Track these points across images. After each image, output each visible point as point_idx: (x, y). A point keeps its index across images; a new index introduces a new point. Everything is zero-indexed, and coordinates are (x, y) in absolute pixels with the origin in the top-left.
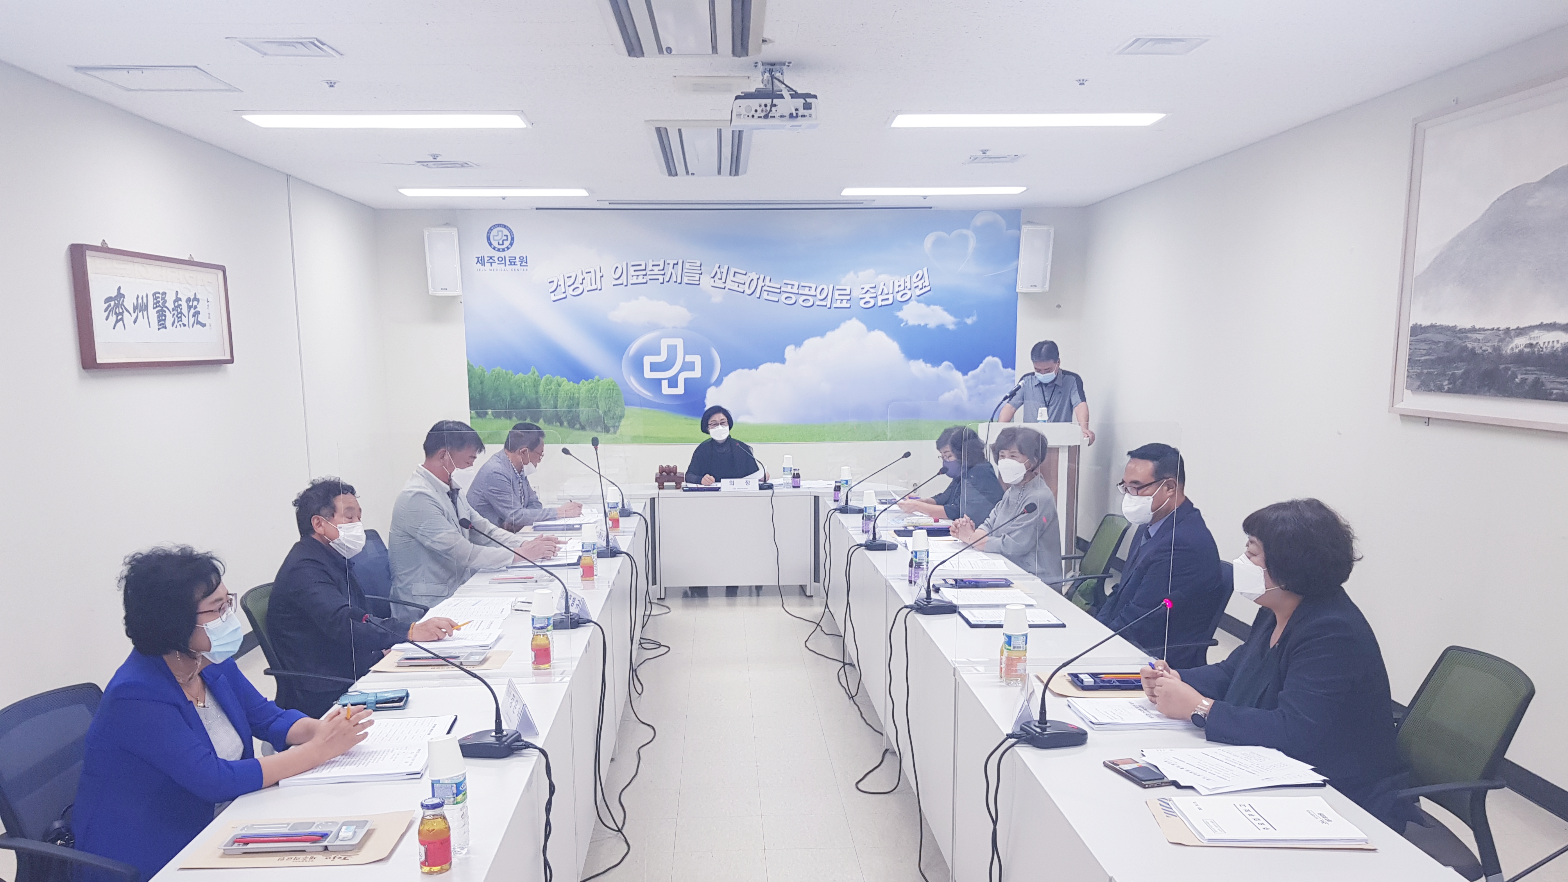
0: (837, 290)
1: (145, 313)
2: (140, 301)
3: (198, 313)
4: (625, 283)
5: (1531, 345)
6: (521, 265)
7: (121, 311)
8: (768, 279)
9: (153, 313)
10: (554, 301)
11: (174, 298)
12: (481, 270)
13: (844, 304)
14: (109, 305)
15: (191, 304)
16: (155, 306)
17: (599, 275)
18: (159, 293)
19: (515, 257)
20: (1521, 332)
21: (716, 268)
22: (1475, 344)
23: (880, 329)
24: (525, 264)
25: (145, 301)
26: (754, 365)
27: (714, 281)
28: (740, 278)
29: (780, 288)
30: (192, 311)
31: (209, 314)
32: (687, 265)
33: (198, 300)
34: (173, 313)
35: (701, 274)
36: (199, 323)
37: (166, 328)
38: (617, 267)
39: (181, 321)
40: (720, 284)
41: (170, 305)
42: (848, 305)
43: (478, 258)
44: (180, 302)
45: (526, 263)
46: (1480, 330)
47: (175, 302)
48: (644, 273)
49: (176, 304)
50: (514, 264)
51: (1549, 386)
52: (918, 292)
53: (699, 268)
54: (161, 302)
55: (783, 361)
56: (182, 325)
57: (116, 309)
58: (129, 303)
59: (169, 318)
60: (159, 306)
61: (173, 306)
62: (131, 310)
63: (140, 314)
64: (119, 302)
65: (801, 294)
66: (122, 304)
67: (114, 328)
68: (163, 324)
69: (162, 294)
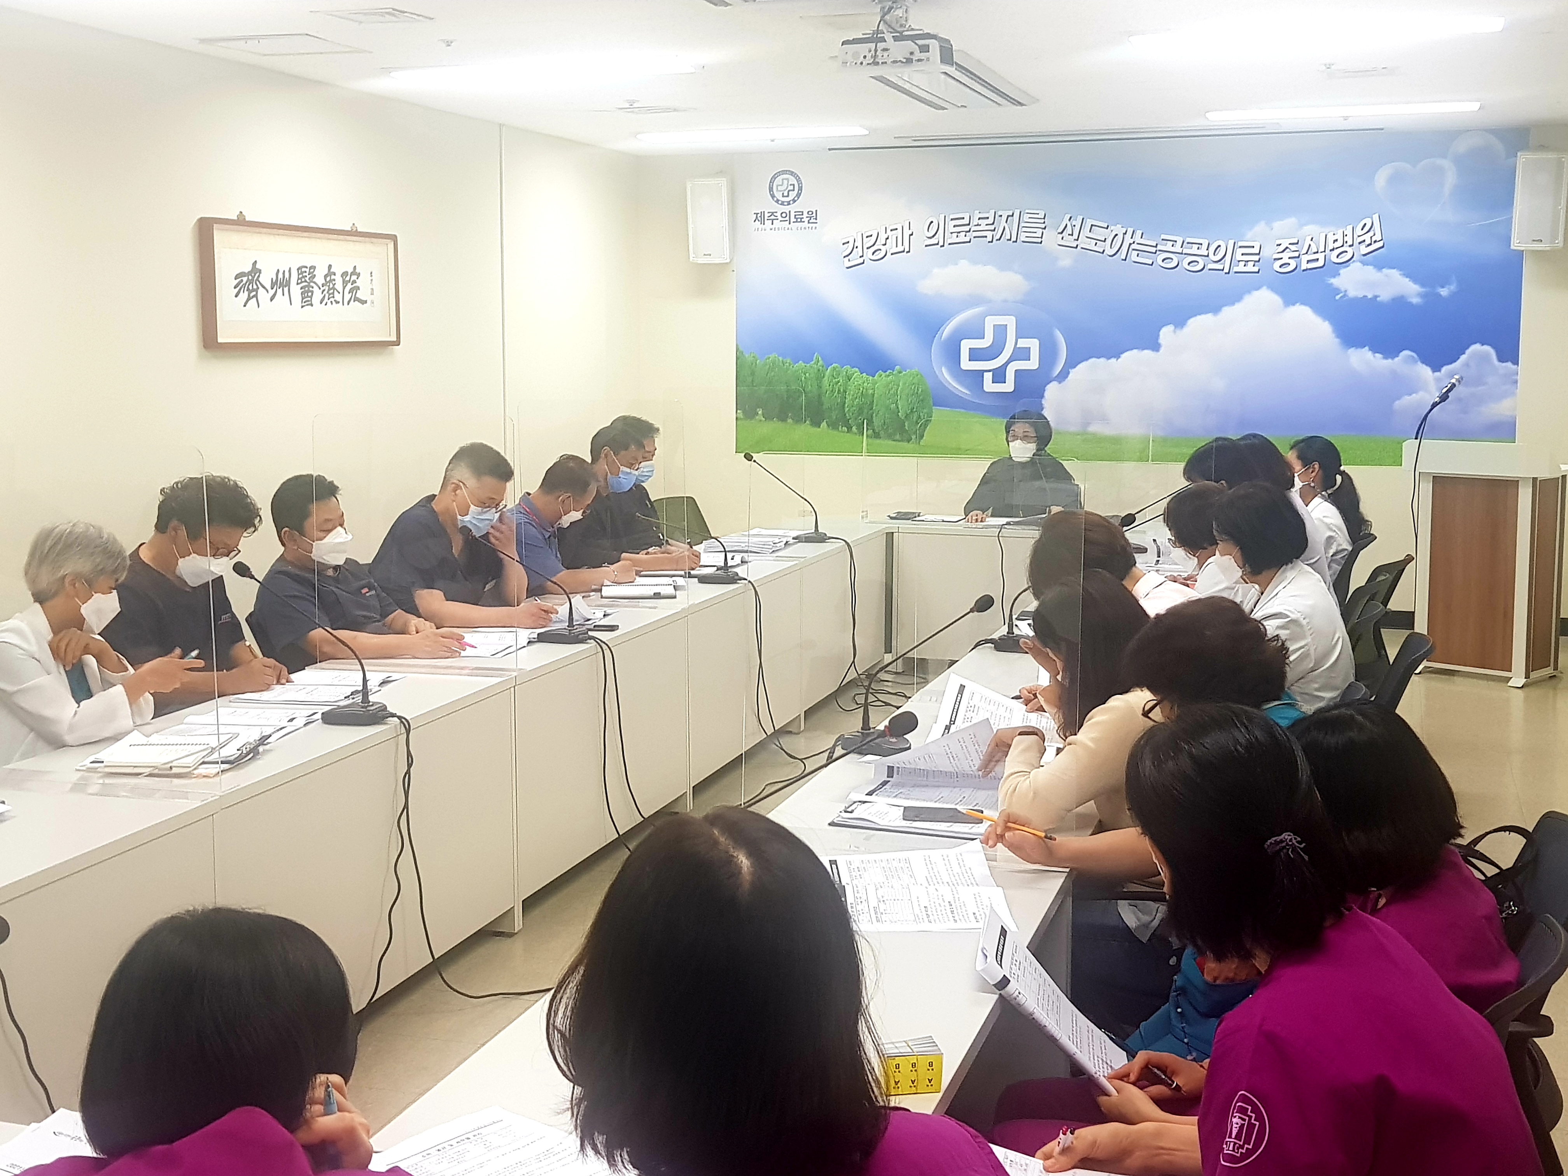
0: (1240, 247)
1: (286, 289)
2: (280, 276)
3: (357, 288)
4: (941, 243)
6: (809, 223)
7: (255, 287)
8: (1139, 233)
9: (296, 290)
10: (848, 268)
11: (326, 272)
12: (760, 229)
13: (1250, 267)
14: (242, 280)
15: (348, 278)
16: (299, 281)
17: (907, 233)
18: (307, 268)
19: (802, 212)
21: (1066, 221)
24: (815, 221)
25: (287, 275)
27: (1062, 238)
28: (1099, 233)
29: (1156, 247)
30: (349, 286)
31: (372, 289)
32: (1026, 217)
33: (359, 275)
34: (322, 289)
35: (1045, 228)
36: (356, 299)
37: (311, 305)
38: (932, 222)
39: (334, 297)
40: (1070, 241)
41: (320, 279)
42: (1256, 269)
43: (757, 214)
44: (333, 277)
45: (816, 219)
47: (326, 276)
48: (967, 228)
49: (328, 279)
50: (801, 221)
53: (1042, 221)
54: (308, 277)
56: (334, 302)
57: (249, 285)
58: (266, 279)
59: (317, 295)
60: (306, 281)
61: (324, 282)
62: (268, 286)
63: (280, 291)
64: (253, 277)
65: (1185, 254)
66: (257, 280)
67: (245, 306)
68: (308, 301)
69: (311, 268)
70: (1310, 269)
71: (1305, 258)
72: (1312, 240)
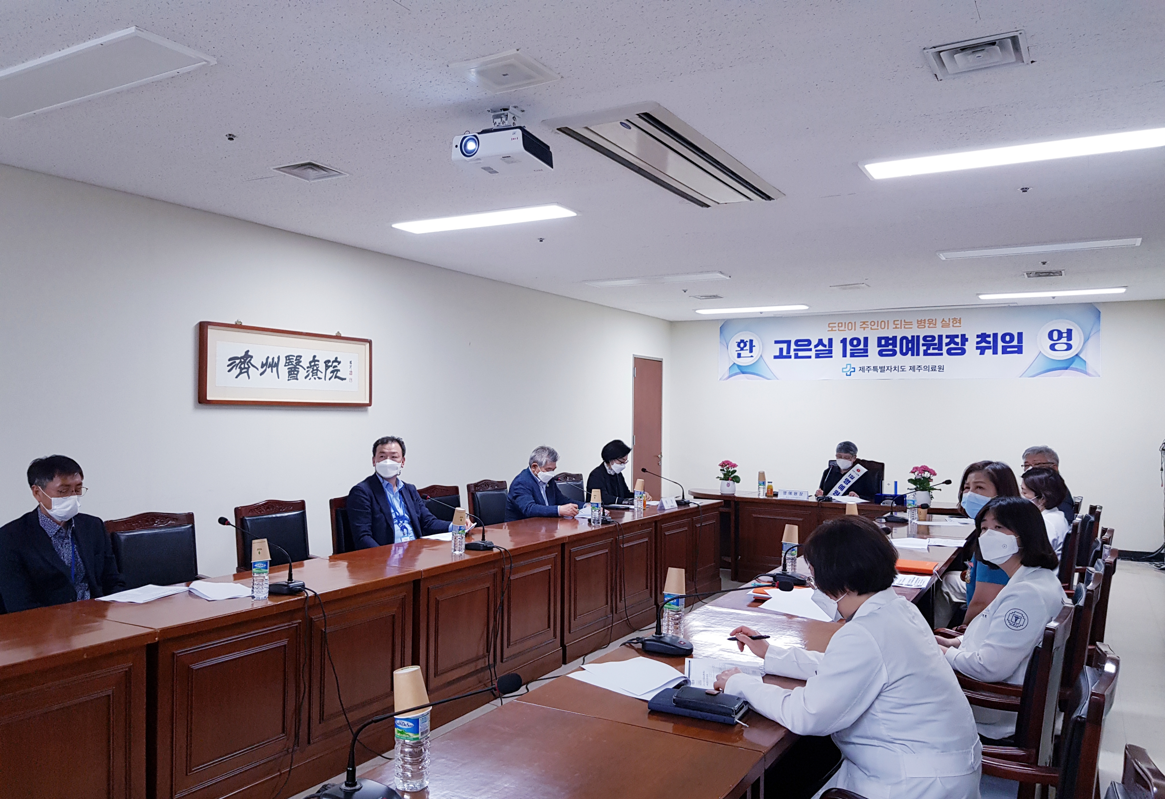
1: (275, 369)
2: (270, 360)
3: (338, 371)
7: (246, 366)
9: (284, 369)
11: (311, 359)
14: (234, 362)
15: (330, 364)
16: (287, 364)
18: (294, 356)
25: (276, 360)
30: (331, 369)
31: (351, 372)
33: (339, 363)
34: (307, 370)
36: (336, 377)
37: (297, 379)
39: (317, 375)
41: (304, 364)
44: (317, 363)
47: (310, 363)
49: (313, 364)
54: (295, 362)
56: (317, 379)
57: (241, 365)
58: (257, 361)
59: (302, 373)
60: (292, 364)
61: (309, 365)
62: (259, 366)
64: (245, 361)
66: (249, 361)
67: (237, 377)
68: (295, 377)
69: (297, 357)
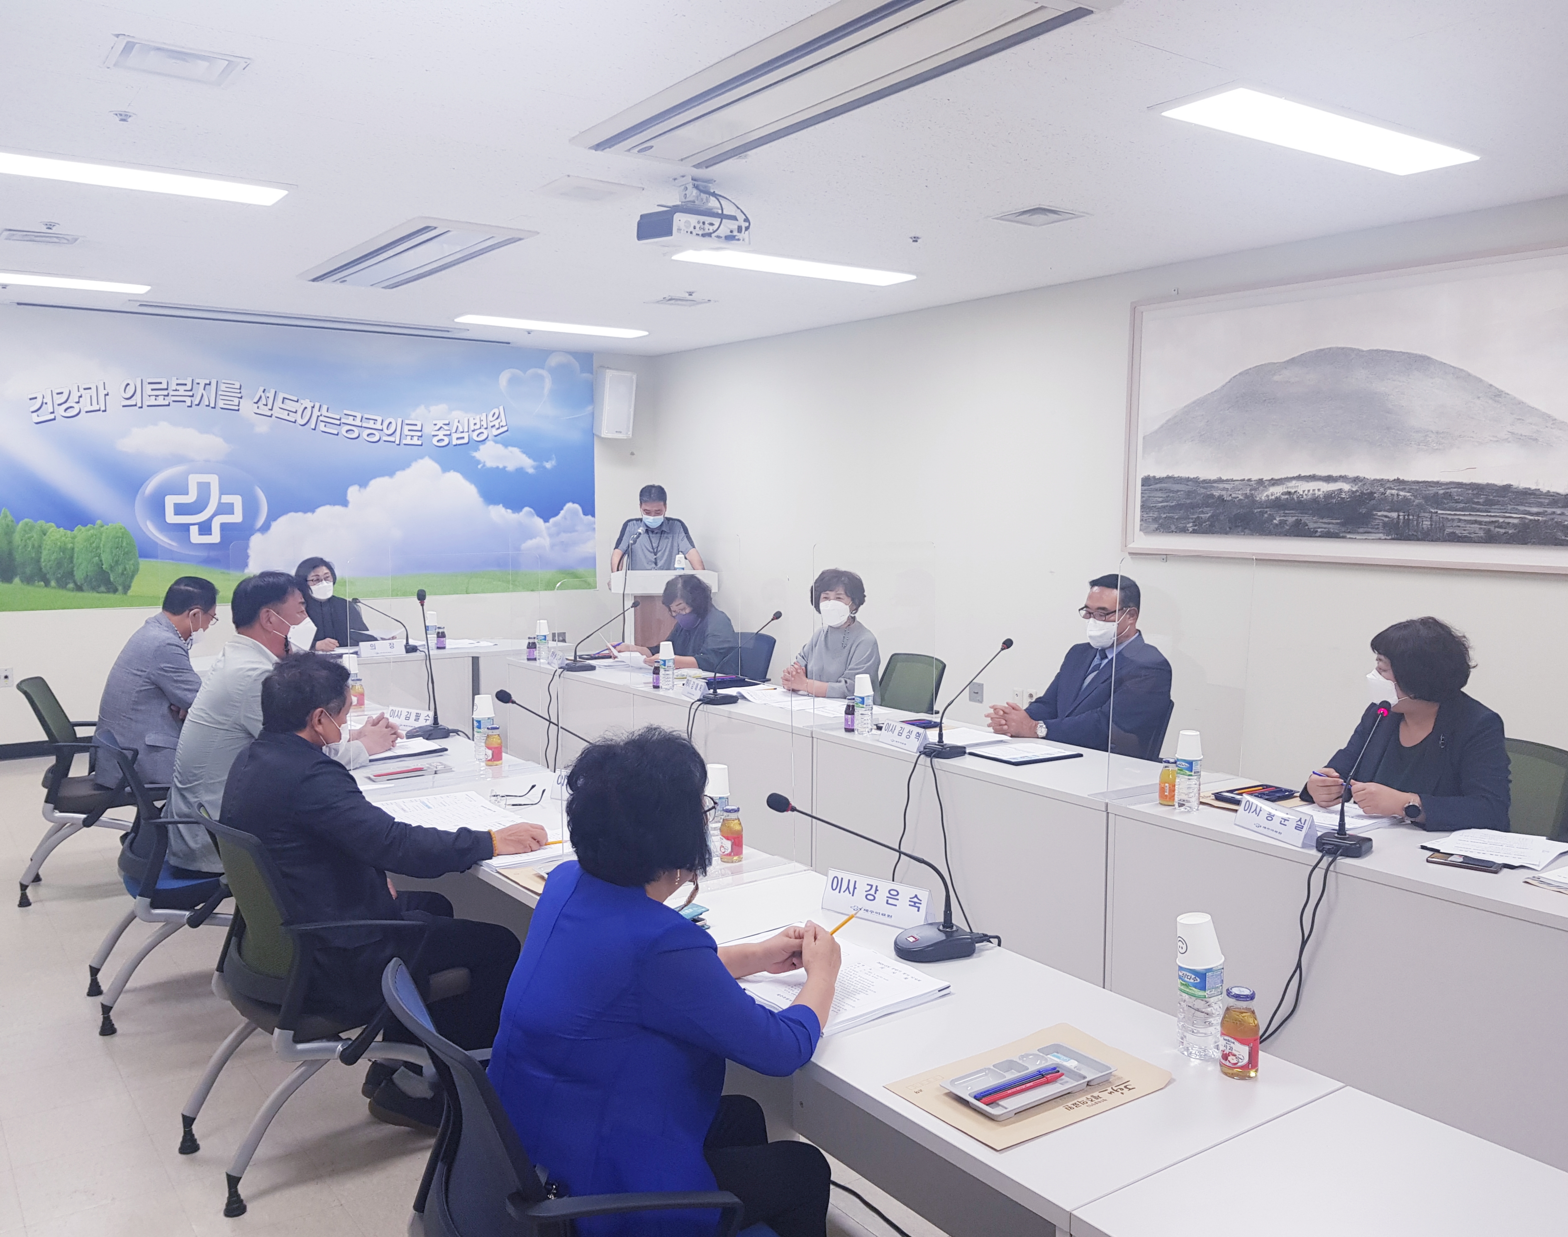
0: (407, 424)
4: (139, 405)
5: (1289, 493)
8: (325, 408)
10: (37, 423)
13: (415, 441)
17: (102, 393)
20: (1274, 482)
21: (260, 392)
22: (1224, 493)
23: (458, 471)
26: (309, 507)
27: (258, 408)
28: (290, 405)
29: (340, 420)
32: (223, 387)
35: (241, 398)
38: (128, 384)
40: (265, 410)
42: (419, 443)
46: (1227, 480)
48: (165, 393)
51: (1312, 525)
52: (496, 432)
53: (239, 391)
55: (345, 503)
65: (364, 427)
70: (460, 445)
71: (455, 436)
72: (459, 422)
